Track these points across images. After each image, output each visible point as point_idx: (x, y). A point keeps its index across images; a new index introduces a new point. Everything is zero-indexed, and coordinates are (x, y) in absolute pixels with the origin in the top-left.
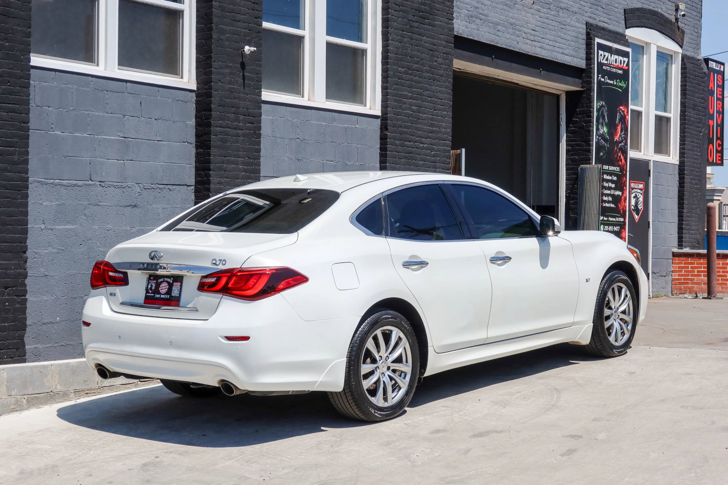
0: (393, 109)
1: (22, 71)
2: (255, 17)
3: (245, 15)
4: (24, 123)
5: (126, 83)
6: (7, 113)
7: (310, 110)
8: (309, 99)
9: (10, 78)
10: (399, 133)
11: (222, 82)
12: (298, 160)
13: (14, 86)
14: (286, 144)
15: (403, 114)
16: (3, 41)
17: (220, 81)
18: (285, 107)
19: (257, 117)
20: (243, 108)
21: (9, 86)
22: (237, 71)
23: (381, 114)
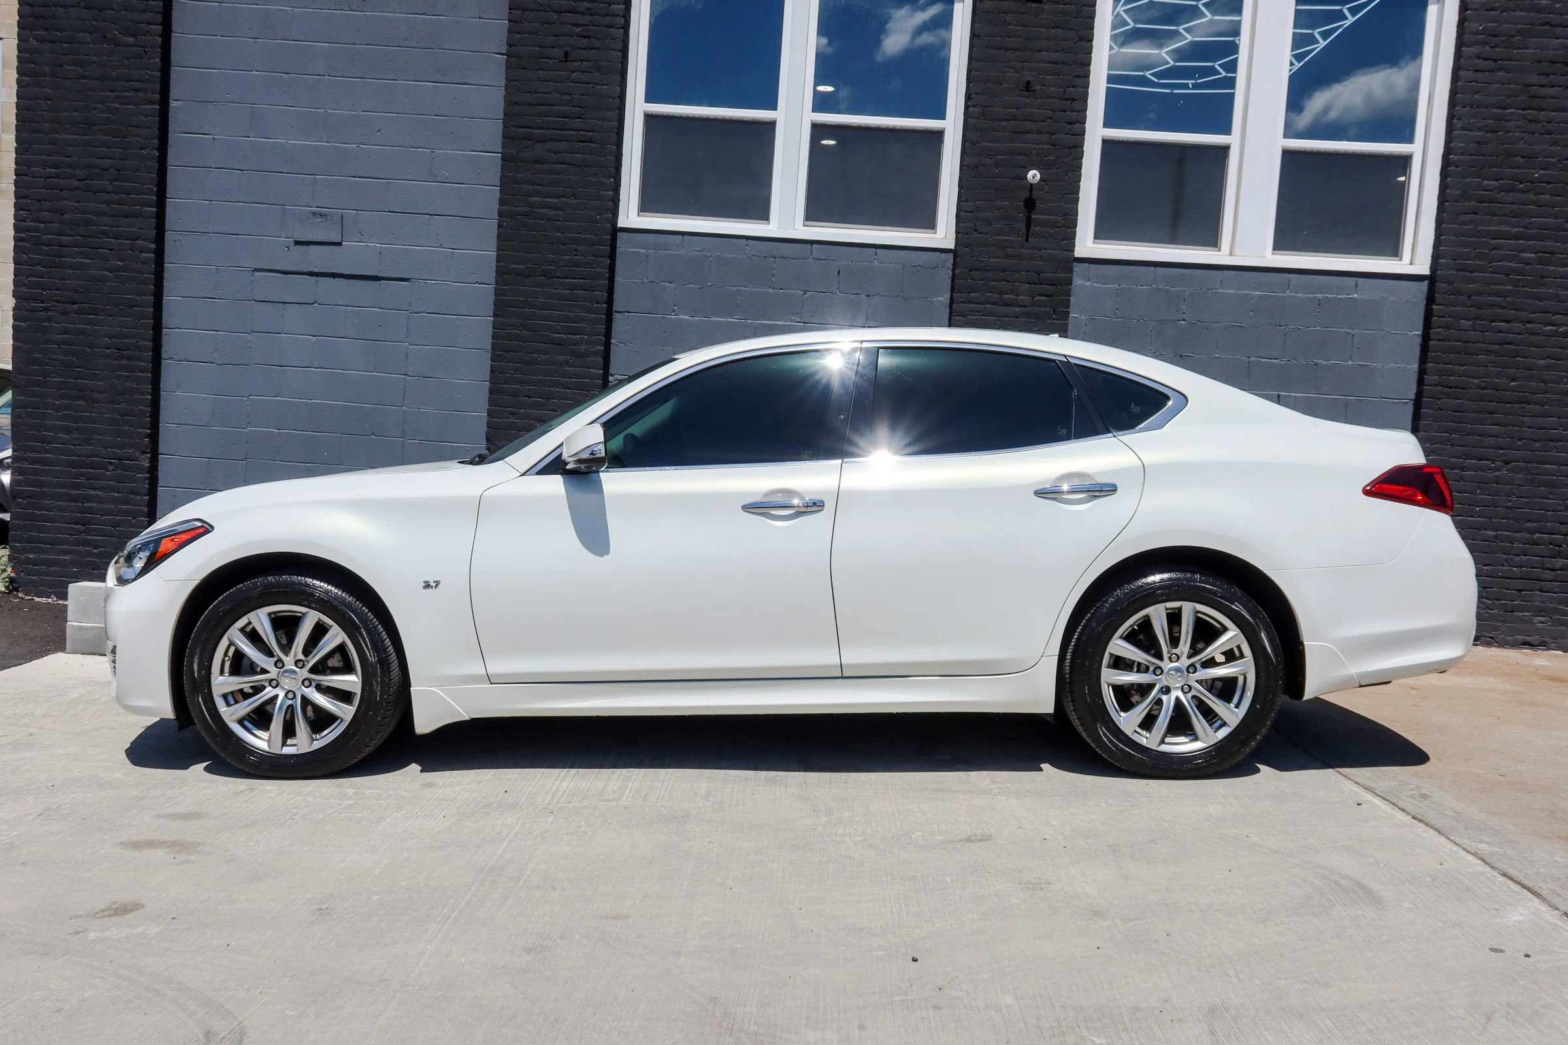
0: (1455, 260)
1: (596, 235)
2: (1067, 123)
3: (1044, 121)
4: (598, 303)
5: (812, 245)
6: (572, 290)
7: (1220, 272)
8: (1231, 253)
9: (578, 246)
10: (1471, 306)
11: (982, 233)
12: (1181, 356)
13: (583, 256)
14: (1152, 329)
15: (1490, 269)
16: (570, 198)
17: (976, 230)
18: (1153, 268)
19: (1061, 285)
20: (1028, 272)
21: (576, 255)
22: (1019, 213)
23: (1431, 271)
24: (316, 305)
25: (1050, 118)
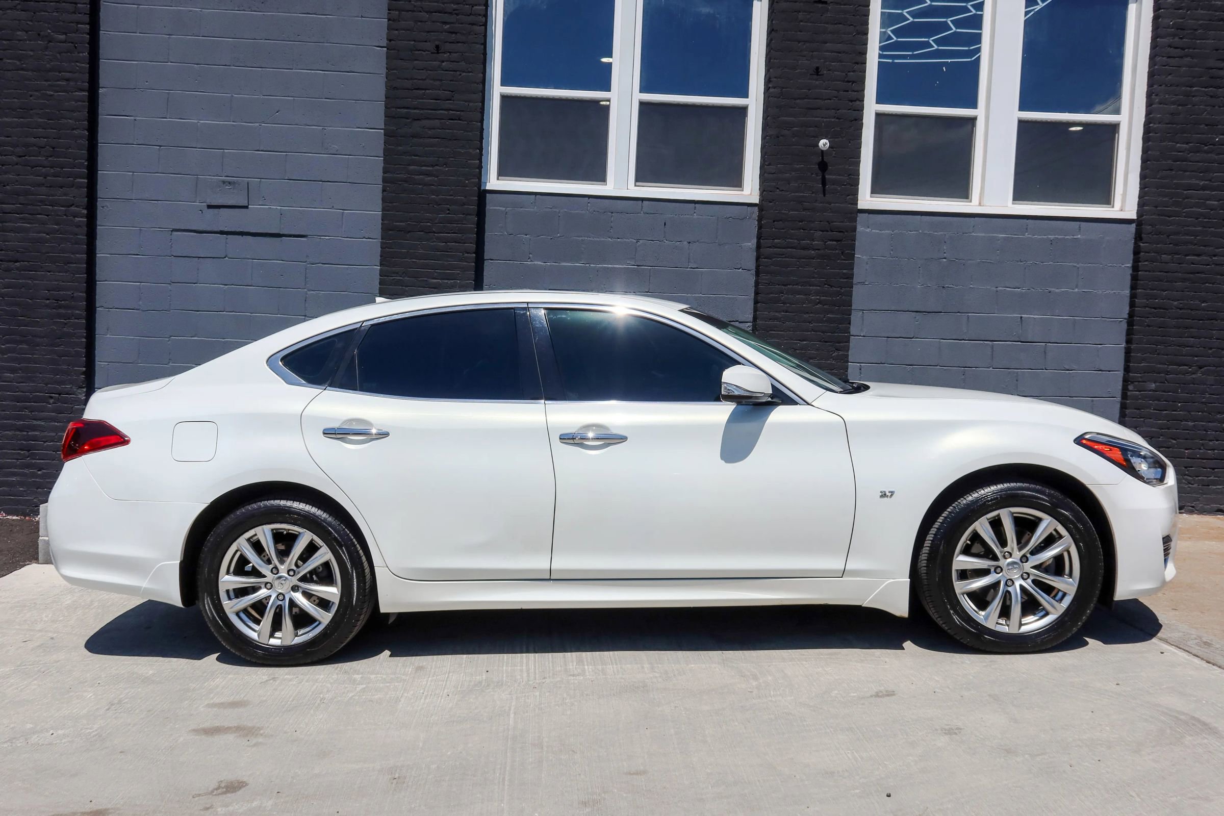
0: (1156, 207)
1: (465, 197)
2: (849, 101)
3: (830, 100)
4: (468, 253)
5: (642, 202)
6: (446, 243)
7: (973, 219)
8: (980, 203)
9: (450, 206)
10: (1170, 244)
11: (783, 190)
12: (943, 287)
13: (455, 214)
14: (919, 266)
15: (1184, 214)
16: (442, 166)
17: (778, 188)
18: (920, 216)
19: (847, 231)
20: (821, 221)
21: (449, 214)
22: (812, 174)
23: (1137, 216)
24: (227, 258)
25: (836, 97)
